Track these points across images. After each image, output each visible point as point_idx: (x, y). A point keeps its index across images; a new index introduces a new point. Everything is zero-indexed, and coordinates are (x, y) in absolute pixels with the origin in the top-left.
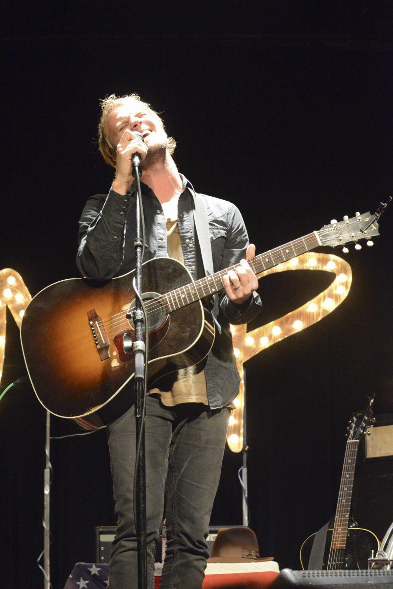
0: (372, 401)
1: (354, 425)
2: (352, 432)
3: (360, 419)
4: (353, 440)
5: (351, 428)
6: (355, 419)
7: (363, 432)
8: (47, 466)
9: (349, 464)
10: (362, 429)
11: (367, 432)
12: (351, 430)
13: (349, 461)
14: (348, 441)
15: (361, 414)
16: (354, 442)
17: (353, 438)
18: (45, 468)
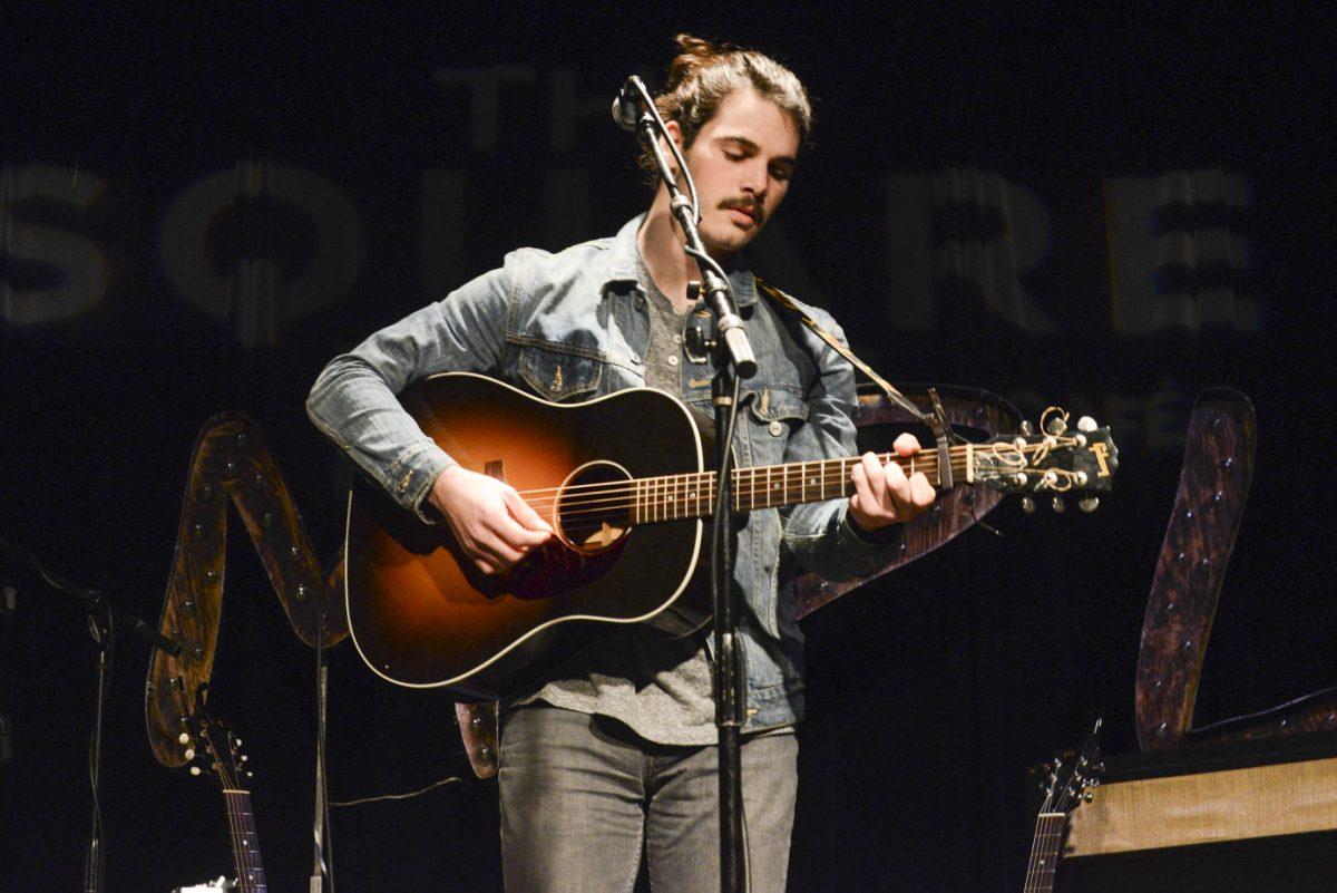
0: (1099, 723)
1: (1055, 778)
2: (1050, 793)
3: (1070, 764)
4: (1051, 812)
5: (1049, 784)
6: (1059, 765)
7: (1076, 795)
8: (317, 870)
9: (1040, 869)
10: (1073, 788)
11: (1085, 794)
12: (1048, 791)
13: (1042, 862)
14: (1041, 815)
15: (1073, 753)
16: (1054, 818)
17: (1053, 806)
18: (312, 873)
